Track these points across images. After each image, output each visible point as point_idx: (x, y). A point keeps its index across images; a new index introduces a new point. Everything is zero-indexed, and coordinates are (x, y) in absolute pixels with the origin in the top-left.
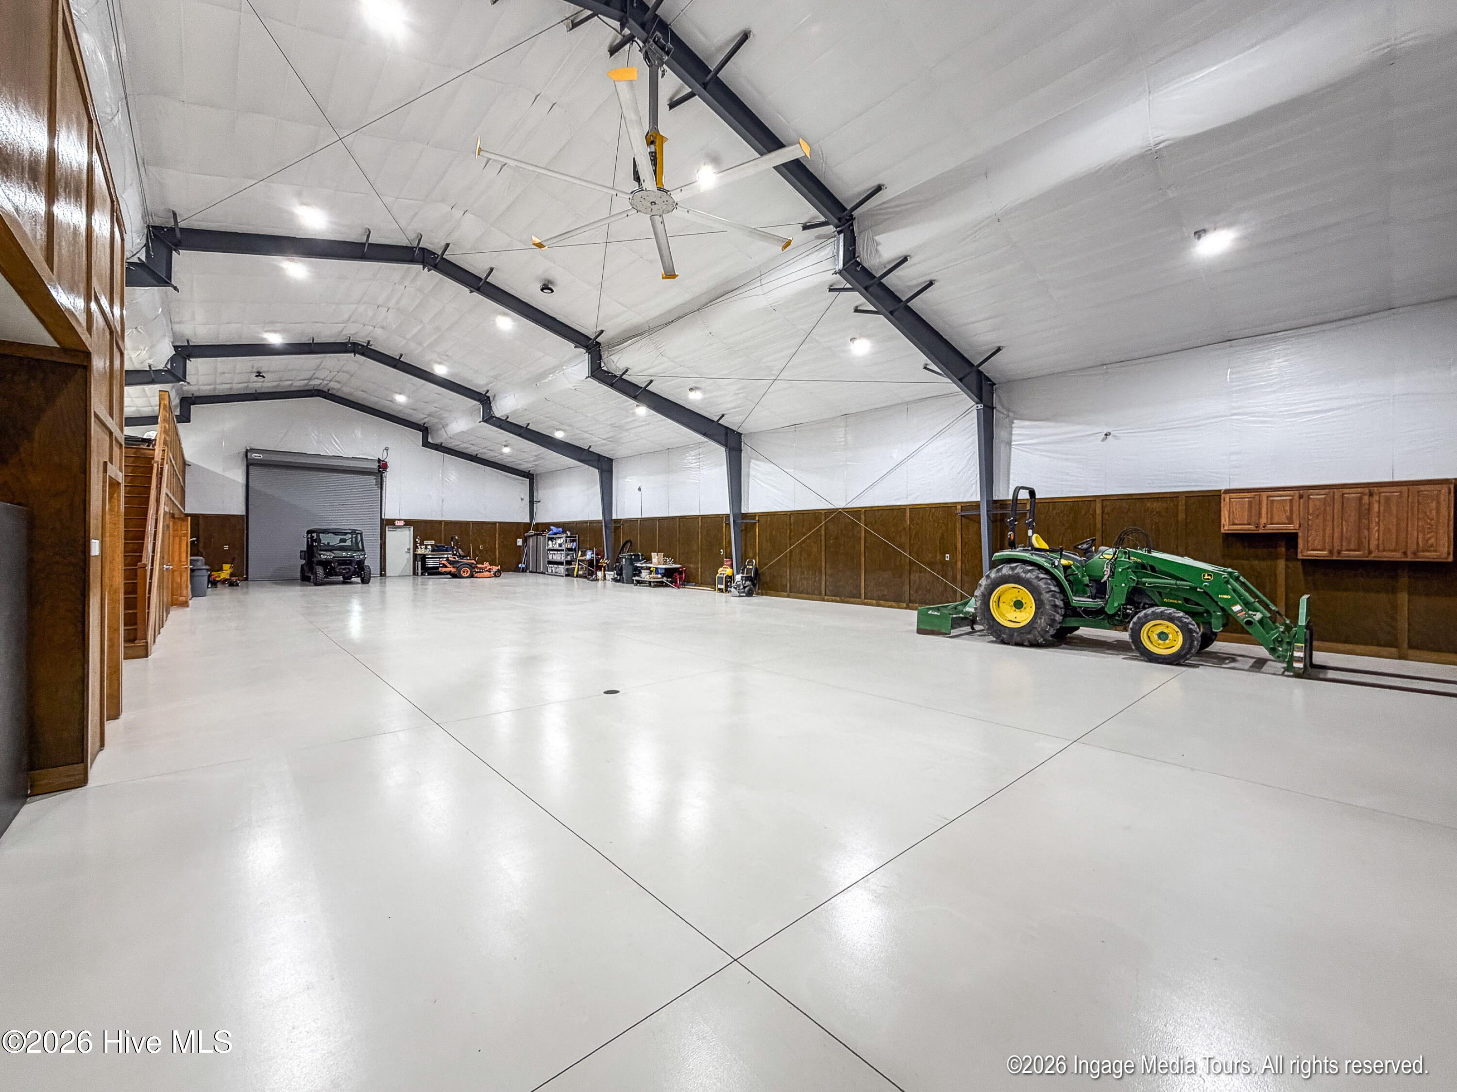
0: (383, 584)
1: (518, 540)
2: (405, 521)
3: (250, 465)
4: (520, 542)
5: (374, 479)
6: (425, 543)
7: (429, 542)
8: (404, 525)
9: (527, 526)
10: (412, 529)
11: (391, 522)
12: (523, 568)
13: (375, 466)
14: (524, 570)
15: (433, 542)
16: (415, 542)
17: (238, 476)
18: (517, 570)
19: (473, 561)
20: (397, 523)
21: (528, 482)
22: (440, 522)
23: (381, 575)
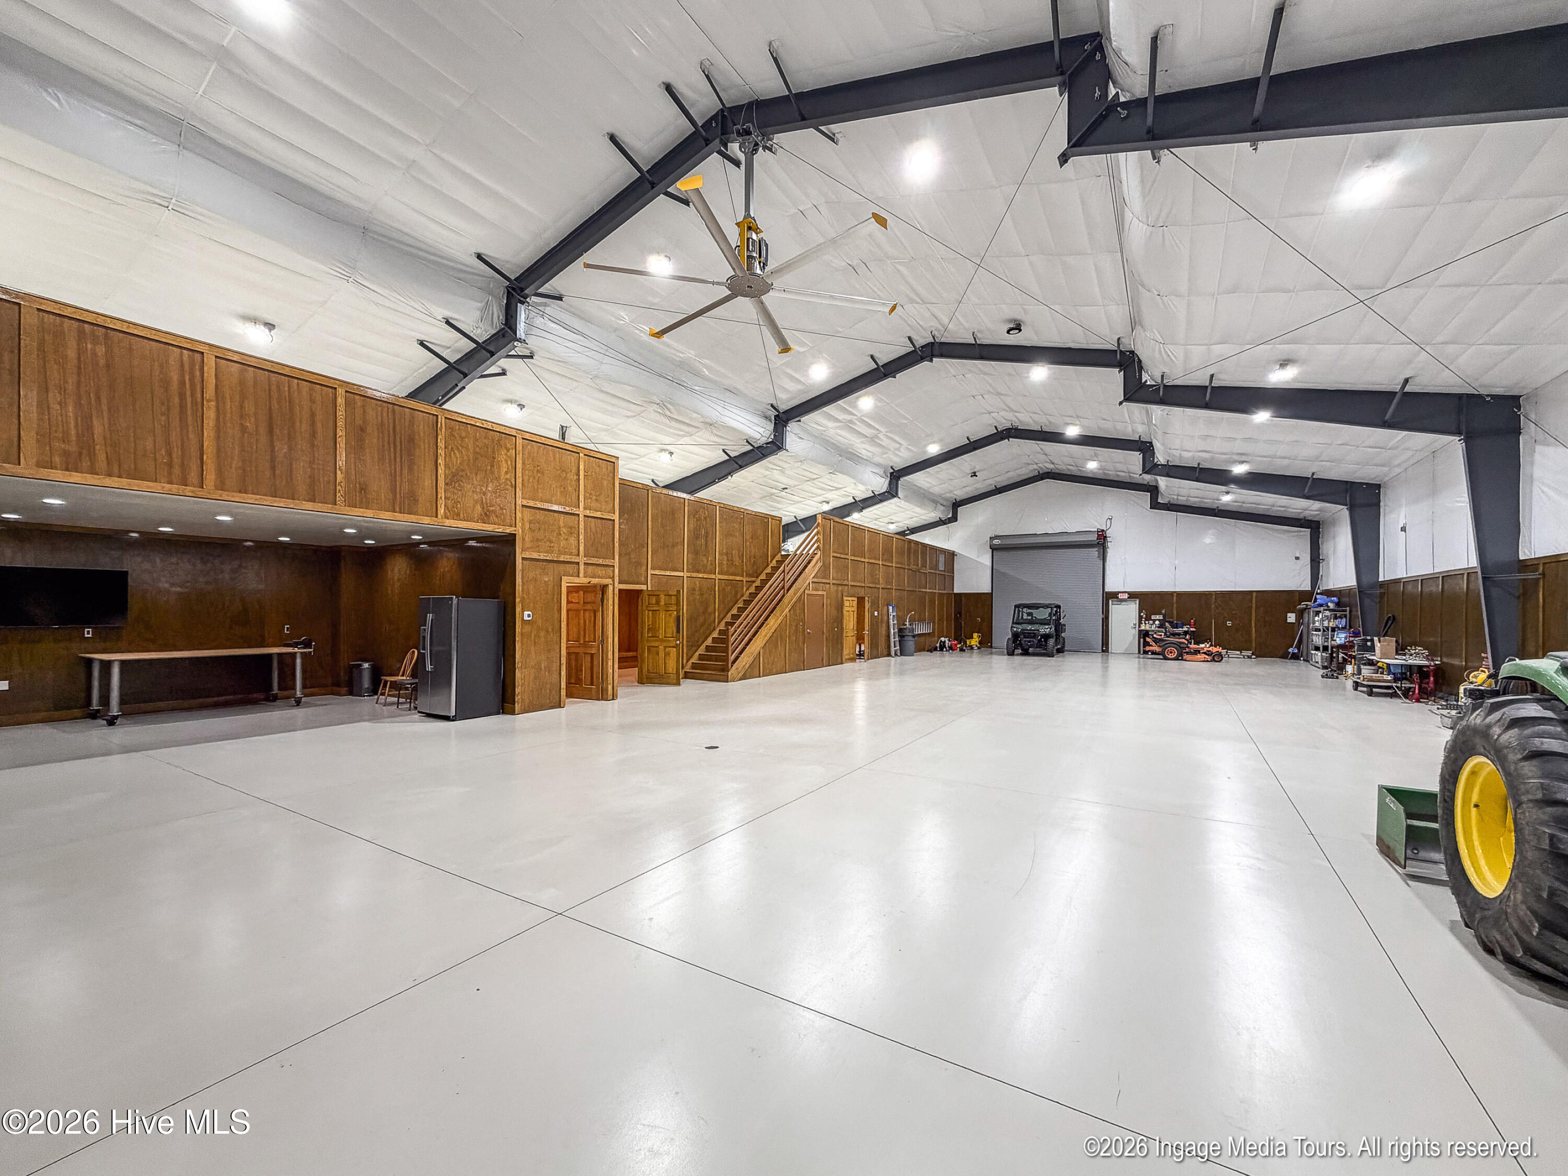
0: (1105, 662)
1: (1289, 615)
2: (1129, 593)
3: (994, 549)
4: (1291, 618)
5: (1096, 551)
6: (1153, 617)
7: (1158, 617)
8: (1128, 598)
9: (1306, 596)
10: (1138, 602)
11: (1114, 595)
12: (1293, 653)
13: (1094, 537)
14: (1295, 657)
15: (1161, 617)
16: (1140, 618)
17: (986, 560)
18: (1285, 656)
19: (1184, 640)
20: (1120, 596)
21: (1309, 533)
22: (1172, 593)
23: (1103, 651)
